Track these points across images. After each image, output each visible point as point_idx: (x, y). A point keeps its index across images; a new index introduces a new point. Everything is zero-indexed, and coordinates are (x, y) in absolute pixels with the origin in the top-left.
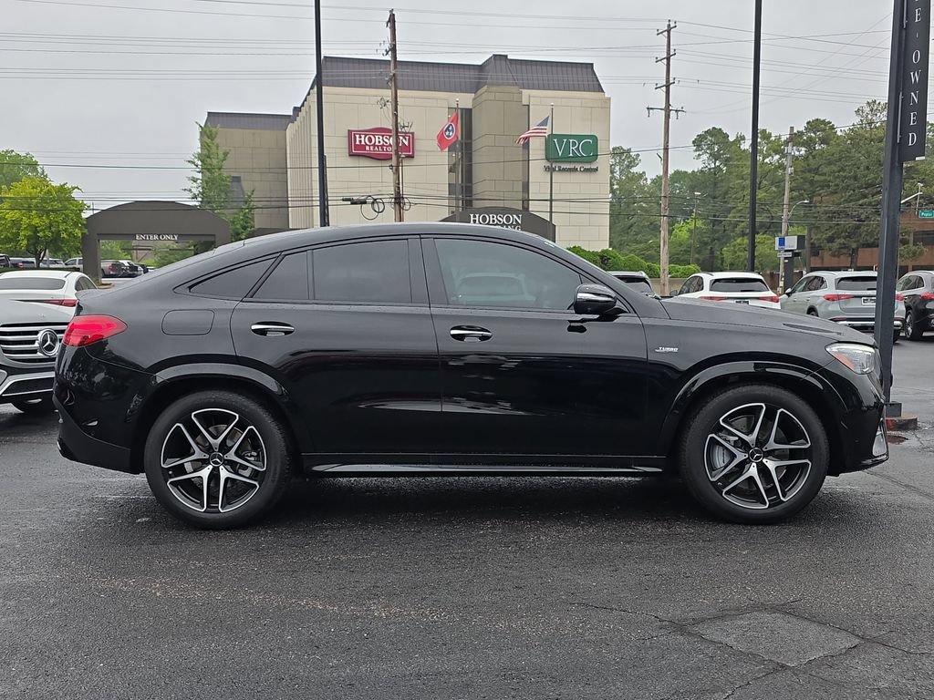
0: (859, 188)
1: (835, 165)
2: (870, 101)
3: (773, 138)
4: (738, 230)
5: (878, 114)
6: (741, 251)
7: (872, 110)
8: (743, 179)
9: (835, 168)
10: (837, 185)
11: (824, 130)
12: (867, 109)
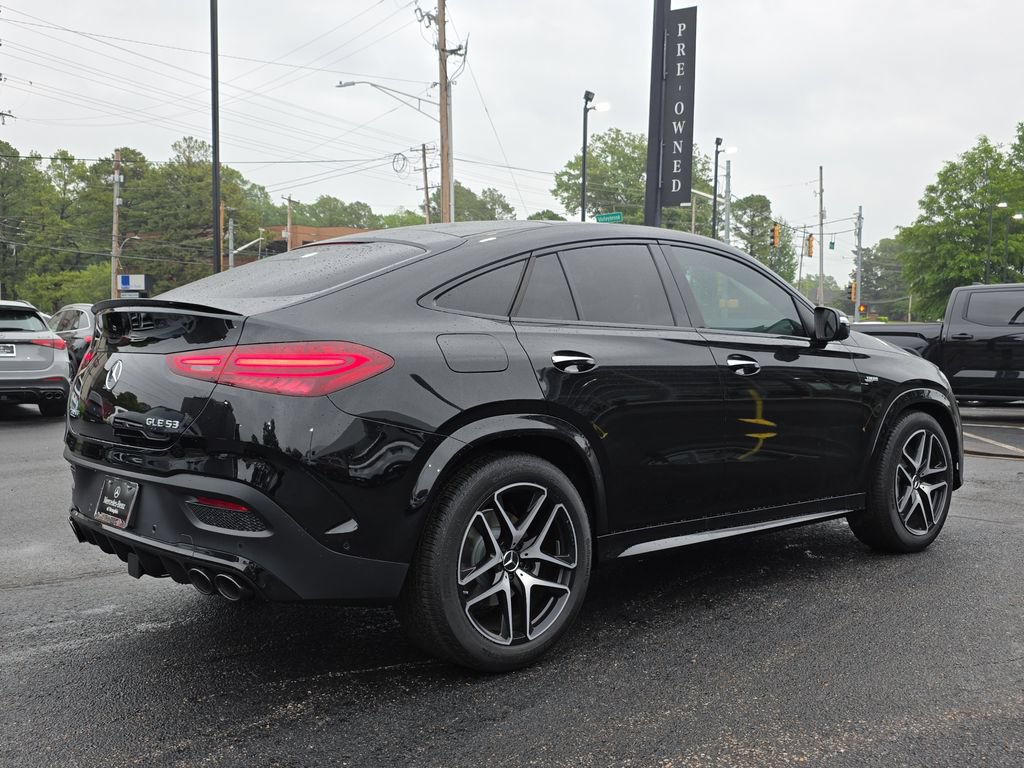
0: (181, 228)
1: (153, 200)
2: (187, 137)
3: (76, 162)
4: (38, 263)
5: (196, 152)
6: (43, 289)
7: (188, 146)
8: (41, 205)
9: (154, 204)
10: (156, 222)
11: (135, 162)
12: (184, 145)
